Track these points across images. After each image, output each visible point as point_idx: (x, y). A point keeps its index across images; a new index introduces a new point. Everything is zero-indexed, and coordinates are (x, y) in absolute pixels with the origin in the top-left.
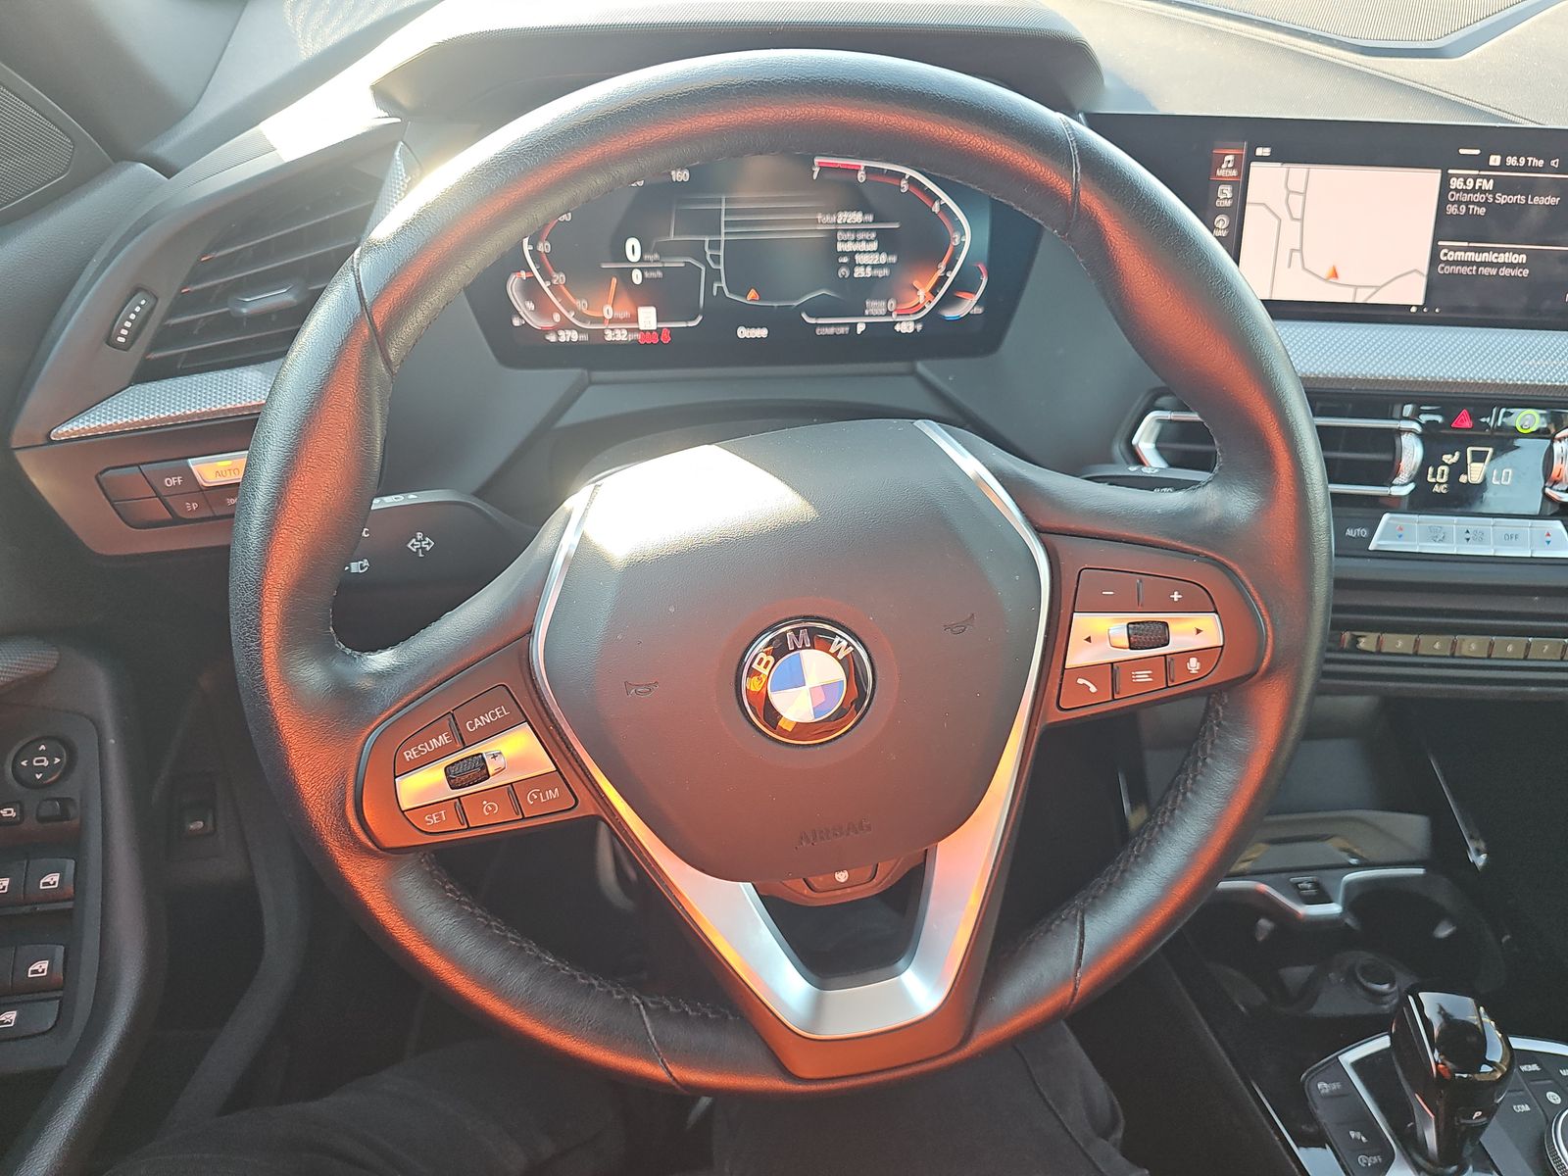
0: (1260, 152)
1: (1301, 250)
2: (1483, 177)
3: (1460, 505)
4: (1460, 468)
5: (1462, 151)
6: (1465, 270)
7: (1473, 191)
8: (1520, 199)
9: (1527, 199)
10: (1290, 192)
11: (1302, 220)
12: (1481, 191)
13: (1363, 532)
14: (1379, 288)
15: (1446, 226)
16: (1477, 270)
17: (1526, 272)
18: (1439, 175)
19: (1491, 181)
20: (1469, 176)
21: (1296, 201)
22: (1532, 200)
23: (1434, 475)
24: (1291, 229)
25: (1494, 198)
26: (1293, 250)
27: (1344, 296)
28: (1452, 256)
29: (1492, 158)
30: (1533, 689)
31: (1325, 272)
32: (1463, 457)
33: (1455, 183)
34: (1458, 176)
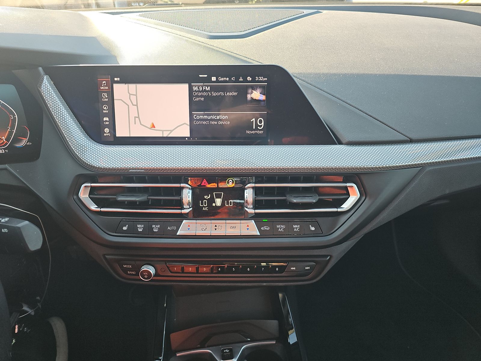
0: (116, 79)
1: (138, 117)
2: (206, 86)
3: (213, 215)
4: (212, 200)
5: (200, 76)
6: (204, 123)
7: (203, 91)
8: (222, 93)
9: (224, 94)
10: (130, 94)
11: (137, 105)
12: (205, 91)
13: (174, 228)
14: (171, 131)
15: (194, 106)
16: (209, 123)
17: (229, 123)
18: (188, 85)
19: (209, 87)
20: (201, 86)
21: (133, 98)
22: (226, 94)
23: (202, 204)
24: (133, 109)
25: (211, 94)
26: (135, 117)
27: (159, 134)
28: (198, 117)
29: (213, 78)
30: (265, 284)
31: (149, 125)
32: (212, 196)
33: (195, 89)
34: (195, 86)
